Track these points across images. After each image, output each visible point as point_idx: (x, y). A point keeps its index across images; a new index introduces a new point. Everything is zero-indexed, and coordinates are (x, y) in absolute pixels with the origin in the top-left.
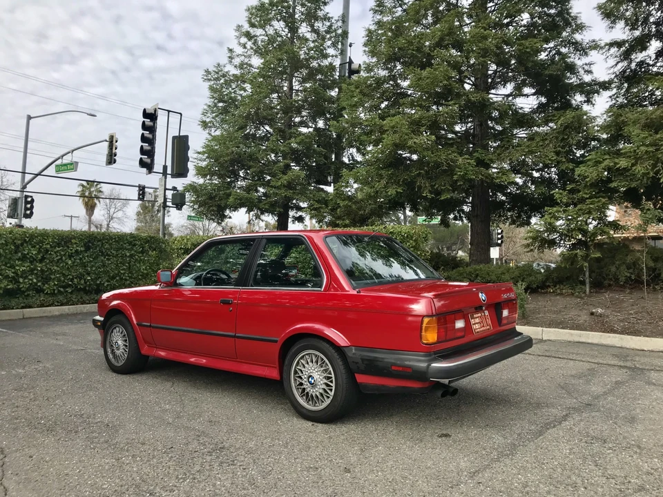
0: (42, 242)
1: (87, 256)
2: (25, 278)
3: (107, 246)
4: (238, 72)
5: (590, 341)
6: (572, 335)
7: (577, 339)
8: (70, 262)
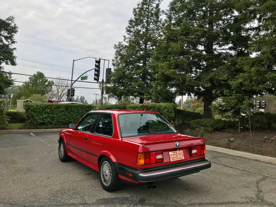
0: (51, 107)
1: (67, 112)
2: (47, 119)
3: (73, 109)
4: (128, 44)
5: (217, 151)
6: (212, 148)
7: (214, 150)
8: (60, 114)
